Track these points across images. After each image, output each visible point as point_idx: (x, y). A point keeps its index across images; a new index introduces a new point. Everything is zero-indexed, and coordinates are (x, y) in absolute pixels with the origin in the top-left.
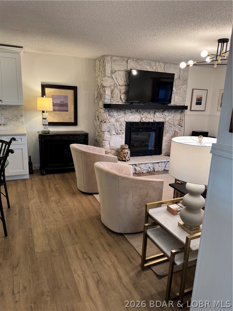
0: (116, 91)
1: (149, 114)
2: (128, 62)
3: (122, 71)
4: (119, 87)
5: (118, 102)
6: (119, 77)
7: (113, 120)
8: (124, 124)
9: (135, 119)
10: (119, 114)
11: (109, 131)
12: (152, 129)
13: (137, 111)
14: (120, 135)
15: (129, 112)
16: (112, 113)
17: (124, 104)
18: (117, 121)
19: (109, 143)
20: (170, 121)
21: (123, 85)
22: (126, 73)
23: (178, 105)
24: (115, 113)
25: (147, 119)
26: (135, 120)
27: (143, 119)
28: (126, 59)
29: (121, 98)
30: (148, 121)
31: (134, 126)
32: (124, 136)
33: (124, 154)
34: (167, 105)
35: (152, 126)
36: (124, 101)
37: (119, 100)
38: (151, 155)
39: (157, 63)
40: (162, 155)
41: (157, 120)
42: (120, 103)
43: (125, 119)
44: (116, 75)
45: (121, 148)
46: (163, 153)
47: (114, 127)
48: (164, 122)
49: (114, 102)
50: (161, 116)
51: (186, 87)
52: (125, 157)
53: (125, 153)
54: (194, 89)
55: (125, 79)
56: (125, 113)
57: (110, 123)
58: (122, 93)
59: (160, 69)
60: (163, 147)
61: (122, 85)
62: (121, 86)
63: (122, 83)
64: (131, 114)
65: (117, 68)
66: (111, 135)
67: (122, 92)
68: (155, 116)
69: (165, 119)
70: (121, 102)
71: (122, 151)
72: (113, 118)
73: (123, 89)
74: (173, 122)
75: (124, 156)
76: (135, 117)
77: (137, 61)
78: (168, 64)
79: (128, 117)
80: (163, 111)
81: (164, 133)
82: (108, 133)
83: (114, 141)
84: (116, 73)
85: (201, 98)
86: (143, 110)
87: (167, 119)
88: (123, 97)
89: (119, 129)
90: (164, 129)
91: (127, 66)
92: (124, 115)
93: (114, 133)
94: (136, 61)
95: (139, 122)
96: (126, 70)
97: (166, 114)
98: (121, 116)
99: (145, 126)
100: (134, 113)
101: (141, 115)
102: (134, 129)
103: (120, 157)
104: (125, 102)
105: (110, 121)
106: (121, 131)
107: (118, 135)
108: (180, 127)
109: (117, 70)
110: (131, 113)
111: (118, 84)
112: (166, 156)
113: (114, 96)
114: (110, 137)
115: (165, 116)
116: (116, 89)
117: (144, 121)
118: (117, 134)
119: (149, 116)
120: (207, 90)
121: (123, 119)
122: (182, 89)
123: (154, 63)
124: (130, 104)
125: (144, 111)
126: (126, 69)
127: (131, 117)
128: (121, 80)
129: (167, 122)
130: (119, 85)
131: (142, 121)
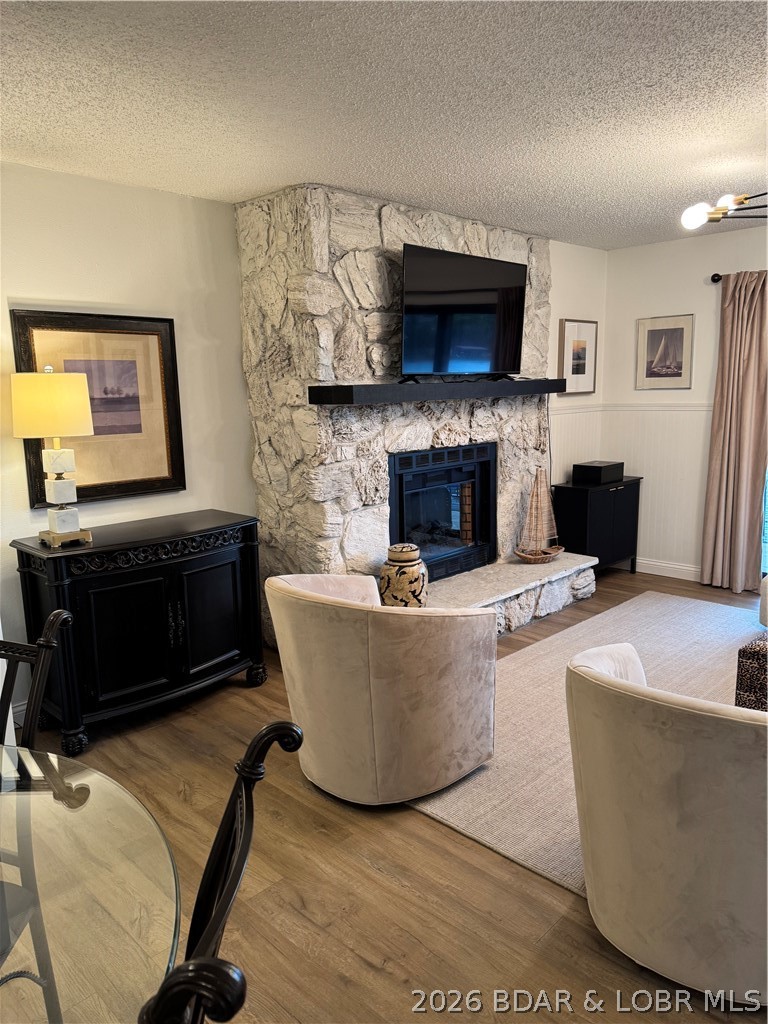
0: (353, 333)
1: (456, 417)
2: (384, 219)
3: (366, 251)
4: (358, 317)
5: (361, 376)
6: (358, 279)
7: (349, 451)
8: (384, 463)
9: (416, 438)
10: (368, 423)
11: (337, 500)
12: (464, 469)
13: (421, 408)
14: (376, 510)
15: (399, 414)
16: (344, 423)
17: (379, 383)
18: (360, 452)
19: (342, 548)
20: (513, 438)
21: (373, 310)
22: (380, 259)
23: (533, 378)
24: (354, 420)
25: (452, 436)
26: (419, 442)
27: (443, 436)
28: (376, 206)
29: (369, 362)
30: (457, 444)
31: (415, 469)
32: (386, 509)
33: (411, 582)
34: (512, 379)
35: (465, 462)
36: (379, 372)
37: (364, 366)
38: (469, 570)
39: (468, 226)
40: (500, 561)
41: (480, 439)
42: (368, 381)
43: (387, 443)
44: (350, 269)
45: (390, 560)
46: (501, 553)
47: (353, 477)
48: (498, 440)
49: (347, 376)
50: (490, 422)
51: (548, 315)
52: (416, 597)
53: (416, 580)
54: (566, 320)
55: (379, 286)
56: (385, 421)
57: (338, 464)
58: (373, 342)
59: (475, 242)
60: (499, 534)
61: (370, 307)
62: (364, 313)
63: (372, 301)
64: (401, 421)
65: (349, 240)
66: (344, 513)
67: (370, 337)
68: (474, 424)
69: (500, 430)
70: (369, 375)
71: (404, 573)
72: (346, 443)
73: (374, 324)
74: (521, 441)
75: (413, 592)
76: (414, 433)
77: (411, 214)
78: (499, 231)
79: (397, 433)
80: (495, 402)
81: (499, 483)
82: (336, 507)
83: (355, 534)
84: (349, 260)
85: (584, 349)
86: (439, 403)
87: (507, 430)
88: (376, 354)
89: (371, 486)
90: (499, 468)
91: (381, 233)
92: (380, 427)
93: (355, 503)
94: (406, 213)
95: (428, 448)
96: (378, 248)
97: (502, 410)
98: (373, 433)
99: (446, 464)
100: (411, 416)
101: (434, 422)
102: (410, 478)
103: (396, 598)
104: (382, 378)
105: (339, 456)
106: (377, 490)
107: (370, 510)
108: (538, 453)
109: (348, 248)
110: (402, 419)
111: (356, 306)
112: (511, 562)
113: (349, 352)
114: (340, 520)
115: (501, 419)
116: (351, 326)
117: (446, 444)
118: (364, 505)
119: (455, 424)
120: (596, 323)
121: (381, 444)
122: (536, 320)
123: (459, 224)
124: (400, 383)
125: (443, 405)
126: (379, 243)
127: (405, 434)
128: (366, 287)
129: (506, 442)
130: (360, 308)
131: (440, 446)
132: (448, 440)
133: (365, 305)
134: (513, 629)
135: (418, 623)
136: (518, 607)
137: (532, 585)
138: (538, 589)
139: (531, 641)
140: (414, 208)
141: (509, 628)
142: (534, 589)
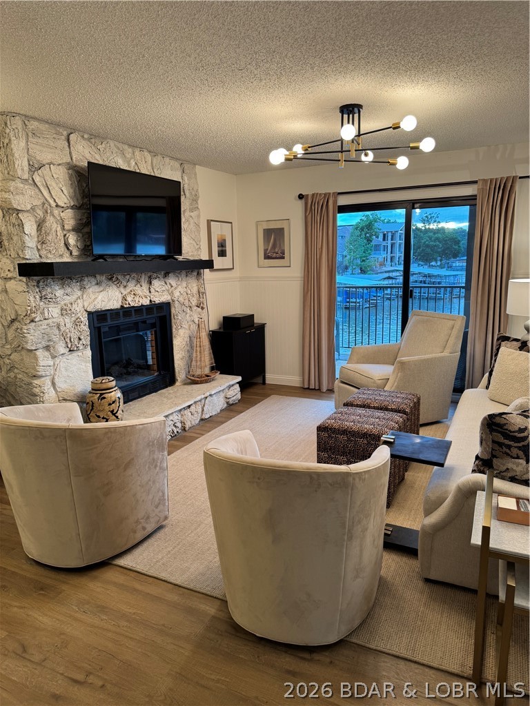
0: (52, 224)
1: (139, 285)
2: (71, 142)
3: (59, 165)
4: (56, 212)
5: (61, 256)
6: (54, 184)
7: (54, 311)
8: (85, 319)
9: (109, 300)
10: (69, 290)
11: (47, 348)
12: (148, 322)
13: (111, 279)
14: (80, 354)
15: (94, 283)
16: (49, 290)
17: (76, 260)
18: (64, 312)
19: (53, 384)
20: (181, 299)
21: (68, 208)
22: (70, 171)
23: (192, 258)
24: (57, 288)
25: (137, 299)
26: (111, 303)
27: (129, 299)
28: (65, 133)
29: (67, 245)
30: (140, 304)
31: (109, 322)
32: (88, 353)
33: (110, 404)
34: (177, 260)
35: (149, 316)
36: (75, 253)
37: (62, 249)
38: (156, 391)
39: (137, 153)
40: (177, 384)
41: (157, 300)
42: (67, 259)
43: (86, 305)
44: (47, 178)
45: (93, 389)
46: (178, 378)
47: (60, 330)
48: (171, 301)
49: (49, 256)
50: (164, 289)
51: (199, 216)
52: (114, 414)
53: (114, 402)
54: (212, 221)
55: (71, 191)
56: (83, 288)
57: (46, 322)
58: (69, 231)
59: (144, 165)
60: (176, 366)
61: (65, 206)
62: (61, 210)
63: (66, 201)
64: (96, 288)
65: (44, 156)
66: (54, 357)
67: (67, 227)
68: (152, 290)
69: (171, 294)
70: (68, 255)
71: (104, 398)
72: (52, 305)
73: (69, 218)
74: (187, 301)
75: (112, 412)
76: (108, 297)
77: (93, 140)
78: (159, 157)
79: (93, 297)
80: (166, 275)
81: (174, 330)
82: (47, 354)
83: (64, 373)
84: (45, 170)
85: (225, 240)
86: (125, 276)
87: (177, 294)
88: (72, 240)
89: (74, 335)
90: (173, 321)
91: (70, 153)
92: (79, 293)
93: (61, 349)
94: (89, 139)
95: (119, 307)
96: (68, 164)
97: (172, 280)
98: (74, 297)
99: (134, 318)
100: (104, 285)
101: (122, 289)
102: (107, 329)
103: (99, 417)
104: (78, 257)
105: (46, 314)
106: (80, 339)
107: (75, 354)
108: (199, 309)
109: (44, 162)
110: (96, 287)
111: (53, 204)
112: (185, 384)
113: (50, 238)
114: (51, 363)
115: (172, 286)
116: (50, 219)
117: (132, 304)
118: (70, 351)
119: (138, 290)
120: (231, 223)
121: (80, 305)
122: (192, 221)
123: (130, 150)
124: (93, 260)
125: (128, 277)
126: (69, 160)
127: (100, 297)
128: (62, 193)
129: (177, 302)
130: (57, 206)
131: (128, 306)
132: (133, 302)
133: (61, 204)
134: (187, 429)
135: (106, 433)
136: (190, 414)
137: (199, 398)
138: (203, 401)
139: (199, 436)
140: (95, 137)
141: (184, 429)
142: (200, 401)
